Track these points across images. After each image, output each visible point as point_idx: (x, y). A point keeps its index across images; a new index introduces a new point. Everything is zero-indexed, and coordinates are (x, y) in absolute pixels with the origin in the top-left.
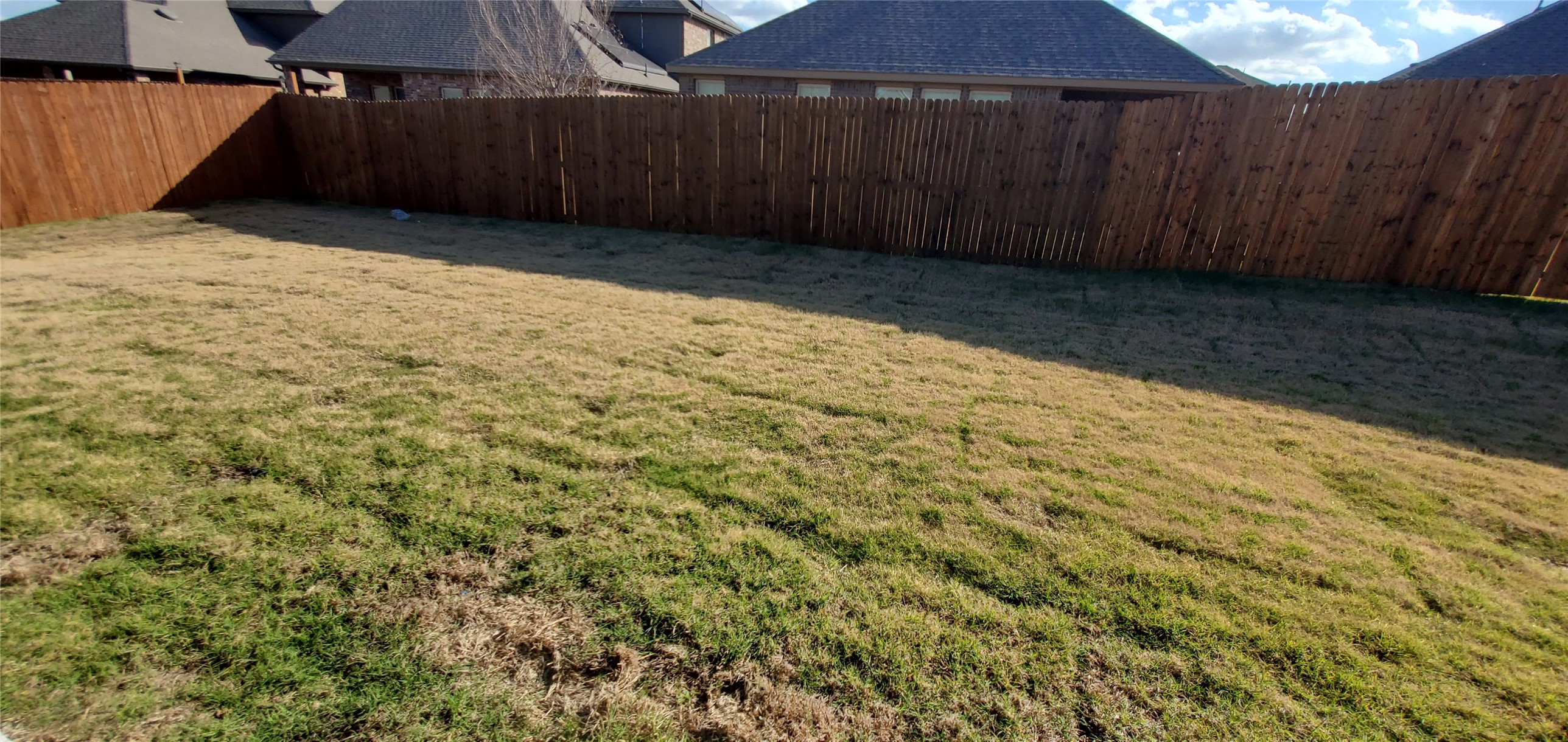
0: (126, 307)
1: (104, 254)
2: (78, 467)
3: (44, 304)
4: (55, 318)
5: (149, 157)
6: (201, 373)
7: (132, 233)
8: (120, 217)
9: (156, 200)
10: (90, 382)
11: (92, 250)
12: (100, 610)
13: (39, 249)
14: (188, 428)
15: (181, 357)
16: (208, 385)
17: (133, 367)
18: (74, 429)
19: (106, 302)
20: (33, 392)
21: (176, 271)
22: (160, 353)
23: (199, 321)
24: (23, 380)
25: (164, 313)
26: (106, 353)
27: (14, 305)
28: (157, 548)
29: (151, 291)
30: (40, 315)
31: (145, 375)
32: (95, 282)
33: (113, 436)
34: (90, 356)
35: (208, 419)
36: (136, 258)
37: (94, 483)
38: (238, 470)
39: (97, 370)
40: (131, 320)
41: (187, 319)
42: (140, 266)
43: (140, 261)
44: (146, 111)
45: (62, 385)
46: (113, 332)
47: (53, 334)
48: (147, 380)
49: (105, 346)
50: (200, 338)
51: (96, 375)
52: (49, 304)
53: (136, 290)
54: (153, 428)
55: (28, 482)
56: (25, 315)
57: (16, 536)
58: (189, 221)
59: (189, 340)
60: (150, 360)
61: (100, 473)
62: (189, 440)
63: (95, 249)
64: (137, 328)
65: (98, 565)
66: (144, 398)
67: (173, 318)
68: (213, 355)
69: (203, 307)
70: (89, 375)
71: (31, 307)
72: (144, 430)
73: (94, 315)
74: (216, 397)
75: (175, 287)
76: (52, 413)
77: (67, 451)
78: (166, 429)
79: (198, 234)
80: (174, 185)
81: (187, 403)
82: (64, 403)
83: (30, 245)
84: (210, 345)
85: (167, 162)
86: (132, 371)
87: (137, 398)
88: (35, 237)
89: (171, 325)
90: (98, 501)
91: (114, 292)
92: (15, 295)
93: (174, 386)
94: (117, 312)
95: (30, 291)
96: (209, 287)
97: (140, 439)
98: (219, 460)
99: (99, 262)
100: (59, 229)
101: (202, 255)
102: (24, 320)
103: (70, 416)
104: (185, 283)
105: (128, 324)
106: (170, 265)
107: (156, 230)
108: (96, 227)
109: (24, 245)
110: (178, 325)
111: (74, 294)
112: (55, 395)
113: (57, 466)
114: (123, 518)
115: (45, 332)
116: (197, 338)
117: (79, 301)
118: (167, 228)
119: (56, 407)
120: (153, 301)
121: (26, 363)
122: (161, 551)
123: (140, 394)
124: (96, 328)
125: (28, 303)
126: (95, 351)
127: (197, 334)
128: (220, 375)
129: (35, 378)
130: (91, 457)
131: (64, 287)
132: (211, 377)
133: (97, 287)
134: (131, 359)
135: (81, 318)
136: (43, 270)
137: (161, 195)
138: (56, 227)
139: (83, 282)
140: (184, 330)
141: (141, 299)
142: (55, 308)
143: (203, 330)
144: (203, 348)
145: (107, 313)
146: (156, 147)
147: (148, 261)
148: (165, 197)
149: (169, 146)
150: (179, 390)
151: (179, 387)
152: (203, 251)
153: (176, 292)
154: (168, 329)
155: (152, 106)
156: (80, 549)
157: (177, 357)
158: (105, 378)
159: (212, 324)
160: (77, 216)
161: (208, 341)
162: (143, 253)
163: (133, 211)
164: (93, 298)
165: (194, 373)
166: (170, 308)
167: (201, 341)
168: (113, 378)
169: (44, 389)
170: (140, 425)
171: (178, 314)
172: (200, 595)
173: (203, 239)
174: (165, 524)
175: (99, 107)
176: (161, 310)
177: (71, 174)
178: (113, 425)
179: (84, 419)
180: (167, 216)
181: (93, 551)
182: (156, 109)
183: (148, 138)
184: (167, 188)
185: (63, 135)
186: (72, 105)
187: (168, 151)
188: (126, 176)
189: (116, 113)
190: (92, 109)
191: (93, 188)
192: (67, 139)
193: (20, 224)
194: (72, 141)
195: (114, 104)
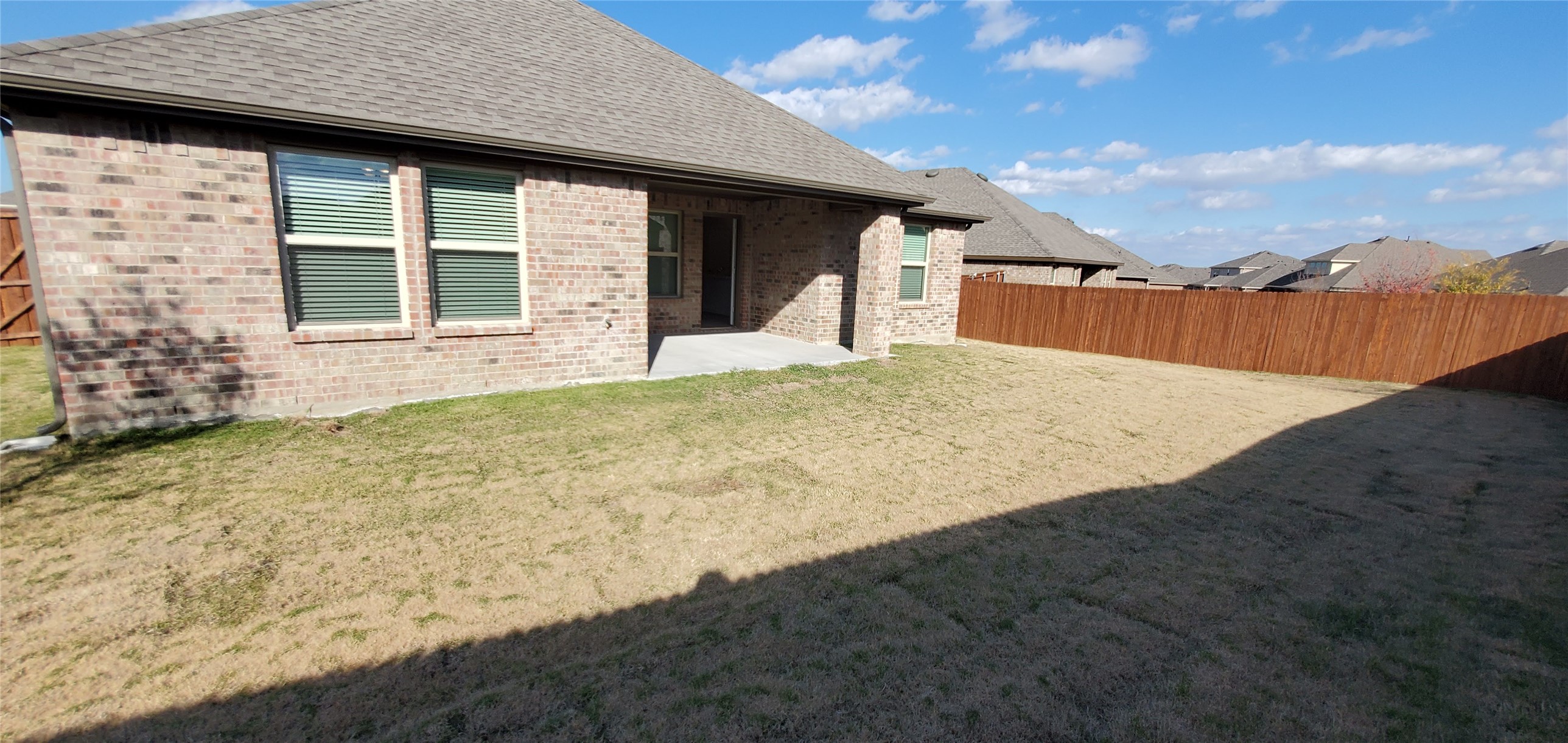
5: (1443, 347)
9: (1429, 379)
44: (1462, 314)
80: (1453, 371)
85: (1459, 353)
146: (1455, 341)
149: (1468, 341)
175: (1422, 309)
182: (1473, 313)
183: (1451, 334)
184: (1446, 371)
185: (1382, 326)
186: (1400, 307)
187: (1464, 344)
188: (1414, 358)
189: (1434, 314)
190: (1415, 310)
191: (1382, 362)
192: (1384, 328)
193: (1321, 374)
194: (1386, 330)
195: (1435, 307)
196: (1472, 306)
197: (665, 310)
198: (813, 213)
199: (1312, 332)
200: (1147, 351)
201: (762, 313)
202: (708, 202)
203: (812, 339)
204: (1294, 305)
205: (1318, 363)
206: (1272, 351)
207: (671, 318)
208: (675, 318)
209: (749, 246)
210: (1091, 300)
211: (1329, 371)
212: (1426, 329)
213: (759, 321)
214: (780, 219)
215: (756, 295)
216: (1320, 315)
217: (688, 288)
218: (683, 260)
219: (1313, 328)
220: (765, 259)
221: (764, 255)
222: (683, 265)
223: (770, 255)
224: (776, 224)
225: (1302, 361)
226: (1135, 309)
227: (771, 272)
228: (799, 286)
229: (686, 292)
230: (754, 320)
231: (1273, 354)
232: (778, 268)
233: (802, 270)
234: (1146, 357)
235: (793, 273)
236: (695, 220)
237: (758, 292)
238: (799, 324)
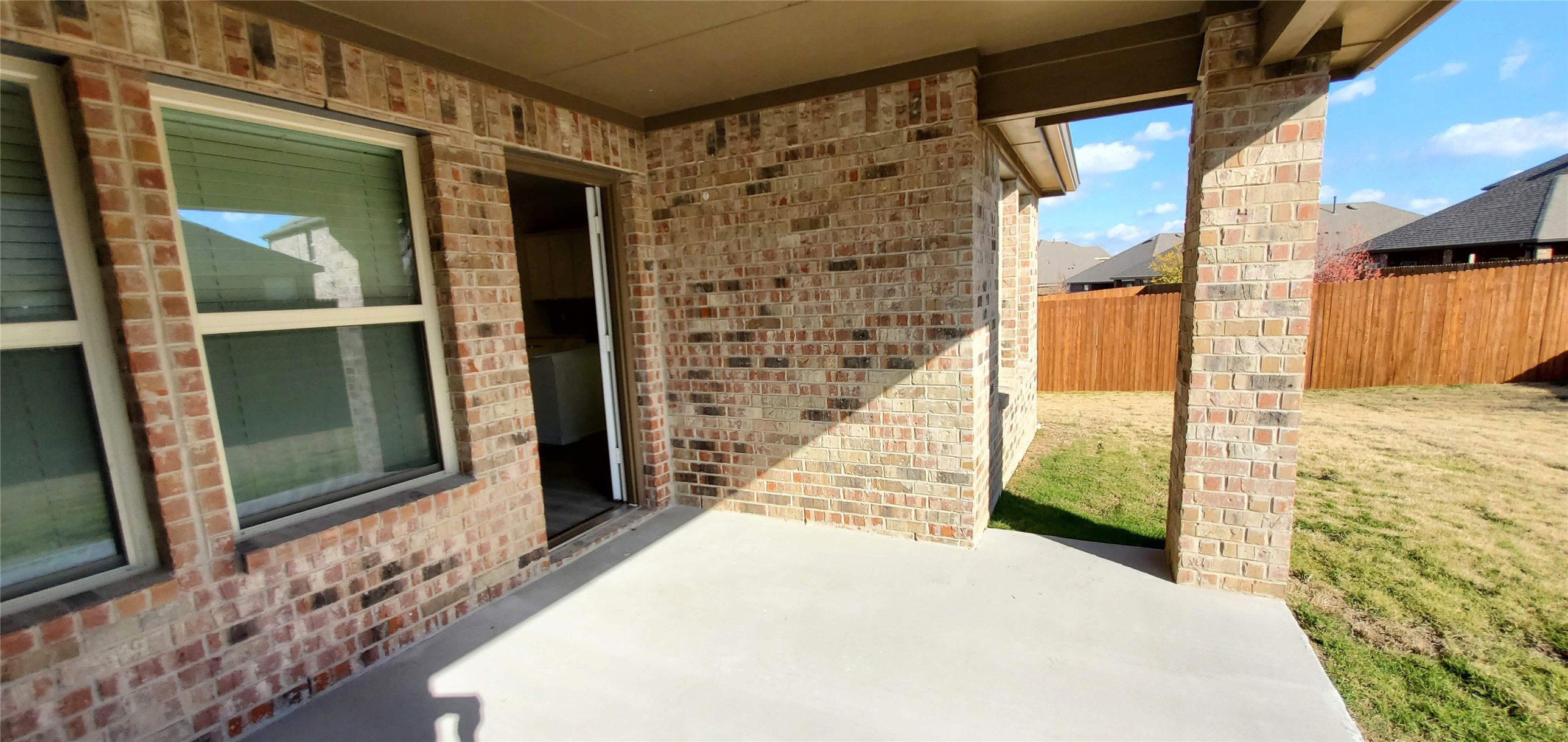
0: (1468, 471)
1: (1449, 418)
2: (1413, 584)
3: (1399, 453)
4: (1408, 466)
5: (1529, 332)
6: (1535, 551)
7: (1481, 403)
8: (1474, 386)
9: (1516, 373)
10: (1431, 525)
11: (1438, 413)
12: (1413, 686)
13: (1394, 406)
14: (1513, 594)
15: (1516, 530)
16: (1540, 564)
17: (1469, 525)
18: (1413, 556)
19: (1451, 463)
20: (1386, 518)
21: (1524, 448)
22: (1494, 520)
23: (1542, 503)
24: (1381, 507)
25: (1506, 486)
26: (1446, 506)
27: (1378, 449)
28: (1466, 671)
29: (1495, 462)
30: (1396, 461)
31: (1478, 534)
32: (1442, 443)
33: (1442, 572)
34: (1432, 505)
35: (1534, 594)
36: (1481, 427)
37: (1425, 601)
38: (1555, 650)
39: (1437, 517)
40: (1472, 483)
41: (1529, 496)
42: (1484, 436)
43: (1485, 431)
44: (1546, 289)
45: (1408, 520)
46: (1455, 490)
47: (1404, 478)
48: (1479, 539)
49: (1446, 500)
50: (1540, 518)
51: (1435, 521)
52: (1403, 454)
53: (1481, 458)
54: (1479, 580)
55: (1377, 579)
56: (1386, 459)
57: (1366, 609)
58: (1547, 398)
59: (1527, 517)
60: (1485, 524)
61: (1429, 595)
62: (1512, 604)
63: (1442, 413)
64: (1477, 492)
65: (1416, 657)
66: (1475, 553)
67: (1513, 492)
68: (1552, 538)
69: (1550, 489)
70: (1430, 519)
71: (1390, 453)
72: (1470, 579)
73: (1439, 472)
74: (1547, 577)
75: (1519, 464)
76: (1398, 537)
77: (1406, 571)
78: (1490, 585)
79: (1554, 412)
80: (1545, 360)
81: (1517, 573)
82: (1408, 534)
83: (1388, 402)
84: (1550, 528)
85: (1548, 338)
86: (1467, 528)
87: (1468, 550)
88: (1394, 396)
89: (1510, 497)
90: (1424, 615)
91: (1459, 456)
92: (1379, 442)
93: (1505, 553)
94: (1461, 474)
95: (1390, 440)
96: (1560, 471)
97: (1466, 585)
98: (1537, 633)
99: (1447, 425)
100: (1415, 392)
101: (1556, 436)
102: (1384, 463)
103: (1411, 545)
104: (1532, 462)
105: (1469, 487)
106: (1517, 440)
107: (1507, 402)
108: (1448, 393)
109: (1384, 401)
110: (1518, 500)
111: (1424, 450)
112: (1401, 525)
113: (1398, 576)
114: (1441, 635)
115: (1399, 475)
116: (1535, 517)
117: (1427, 457)
118: (1519, 402)
119: (1401, 534)
120: (1495, 471)
121: (1383, 495)
122: (1470, 675)
123: (1472, 548)
124: (1440, 483)
125: (1388, 449)
126: (1437, 501)
127: (1538, 514)
128: (1557, 559)
129: (1389, 508)
130: (1423, 580)
131: (1414, 442)
132: (1546, 558)
133: (1443, 448)
134: (1467, 517)
135: (1428, 471)
136: (1400, 426)
137: (1525, 369)
138: (1413, 389)
139: (1433, 441)
140: (1525, 506)
141: (1483, 467)
142: (1408, 458)
143: (1546, 512)
144: (1541, 528)
145: (1451, 472)
146: (1541, 324)
147: (1492, 432)
148: (1528, 372)
149: (1557, 322)
150: (1509, 558)
151: (1509, 555)
152: (1557, 431)
153: (1521, 468)
154: (1508, 501)
155: (1556, 284)
156: (1405, 640)
157: (1511, 528)
158: (1442, 526)
159: (1557, 508)
160: (1434, 381)
161: (1549, 524)
162: (1487, 423)
163: (1488, 382)
164: (1440, 457)
165: (1528, 549)
166: (1511, 482)
167: (1540, 522)
168: (1450, 528)
169: (1394, 518)
170: (1468, 574)
171: (1520, 489)
172: (1496, 726)
173: (1559, 419)
174: (1475, 657)
175: (1498, 288)
176: (1502, 482)
177: (1445, 346)
178: (1444, 564)
179: (1422, 551)
180: (1523, 390)
181: (1414, 646)
182: (1559, 286)
183: (1536, 315)
184: (1535, 362)
185: (1453, 314)
186: (1472, 288)
187: (1553, 327)
188: (1495, 350)
189: (1513, 295)
190: (1490, 290)
191: (1459, 359)
192: (1455, 317)
193: (1386, 384)
194: (1459, 319)
195: (1514, 285)
196: (1557, 278)
197: (402, 547)
198: (922, 135)
199: (1368, 330)
200: (1153, 380)
201: (720, 458)
202: (518, 113)
203: (948, 532)
204: (1342, 298)
205: (1381, 371)
206: (1320, 361)
207: (433, 571)
208: (453, 562)
209: (648, 265)
210: (1064, 318)
211: (1397, 379)
212: (1506, 312)
213: (711, 480)
214: (767, 172)
215: (690, 408)
216: (1376, 308)
217: (489, 432)
218: (449, 331)
219: (1369, 325)
220: (714, 300)
221: (708, 288)
222: (452, 351)
223: (732, 286)
224: (751, 190)
225: (1360, 369)
226: (1129, 323)
227: (743, 337)
228: (876, 374)
229: (482, 450)
230: (690, 478)
231: (1323, 364)
232: (776, 323)
233: (884, 320)
234: (1153, 387)
235: (842, 335)
236: (478, 177)
237: (694, 398)
238: (886, 485)
